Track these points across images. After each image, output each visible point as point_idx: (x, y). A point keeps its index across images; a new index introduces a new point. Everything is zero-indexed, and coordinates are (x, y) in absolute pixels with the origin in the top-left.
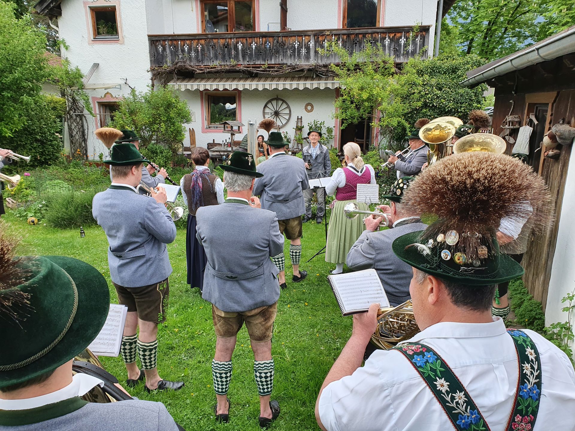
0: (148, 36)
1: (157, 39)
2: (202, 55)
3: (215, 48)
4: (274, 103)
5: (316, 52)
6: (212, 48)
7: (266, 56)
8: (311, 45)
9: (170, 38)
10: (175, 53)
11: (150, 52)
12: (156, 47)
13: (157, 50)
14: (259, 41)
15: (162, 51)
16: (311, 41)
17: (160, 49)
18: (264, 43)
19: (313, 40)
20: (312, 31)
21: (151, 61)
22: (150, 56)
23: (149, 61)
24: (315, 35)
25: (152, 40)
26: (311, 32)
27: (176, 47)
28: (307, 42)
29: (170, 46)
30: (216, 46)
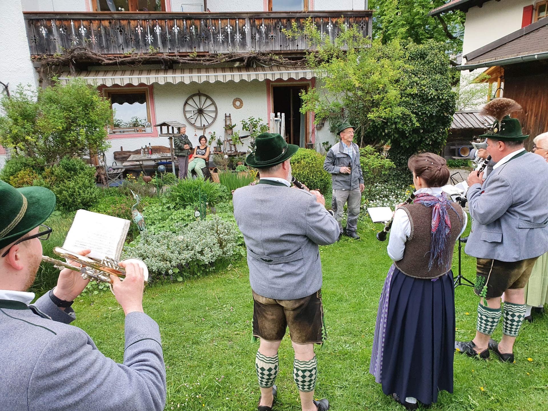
0: (25, 13)
1: (37, 17)
2: (107, 40)
3: (124, 31)
4: (196, 99)
5: (253, 38)
6: (121, 31)
7: (192, 42)
8: (246, 30)
9: (58, 17)
10: (67, 37)
11: (28, 36)
12: (37, 28)
13: (39, 33)
14: (182, 24)
15: (47, 34)
16: (246, 25)
17: (44, 32)
18: (188, 27)
19: (249, 24)
20: (247, 13)
21: (31, 47)
22: (28, 40)
23: (28, 48)
24: (250, 19)
25: (31, 19)
26: (246, 15)
27: (67, 29)
28: (241, 26)
29: (58, 28)
30: (126, 30)
